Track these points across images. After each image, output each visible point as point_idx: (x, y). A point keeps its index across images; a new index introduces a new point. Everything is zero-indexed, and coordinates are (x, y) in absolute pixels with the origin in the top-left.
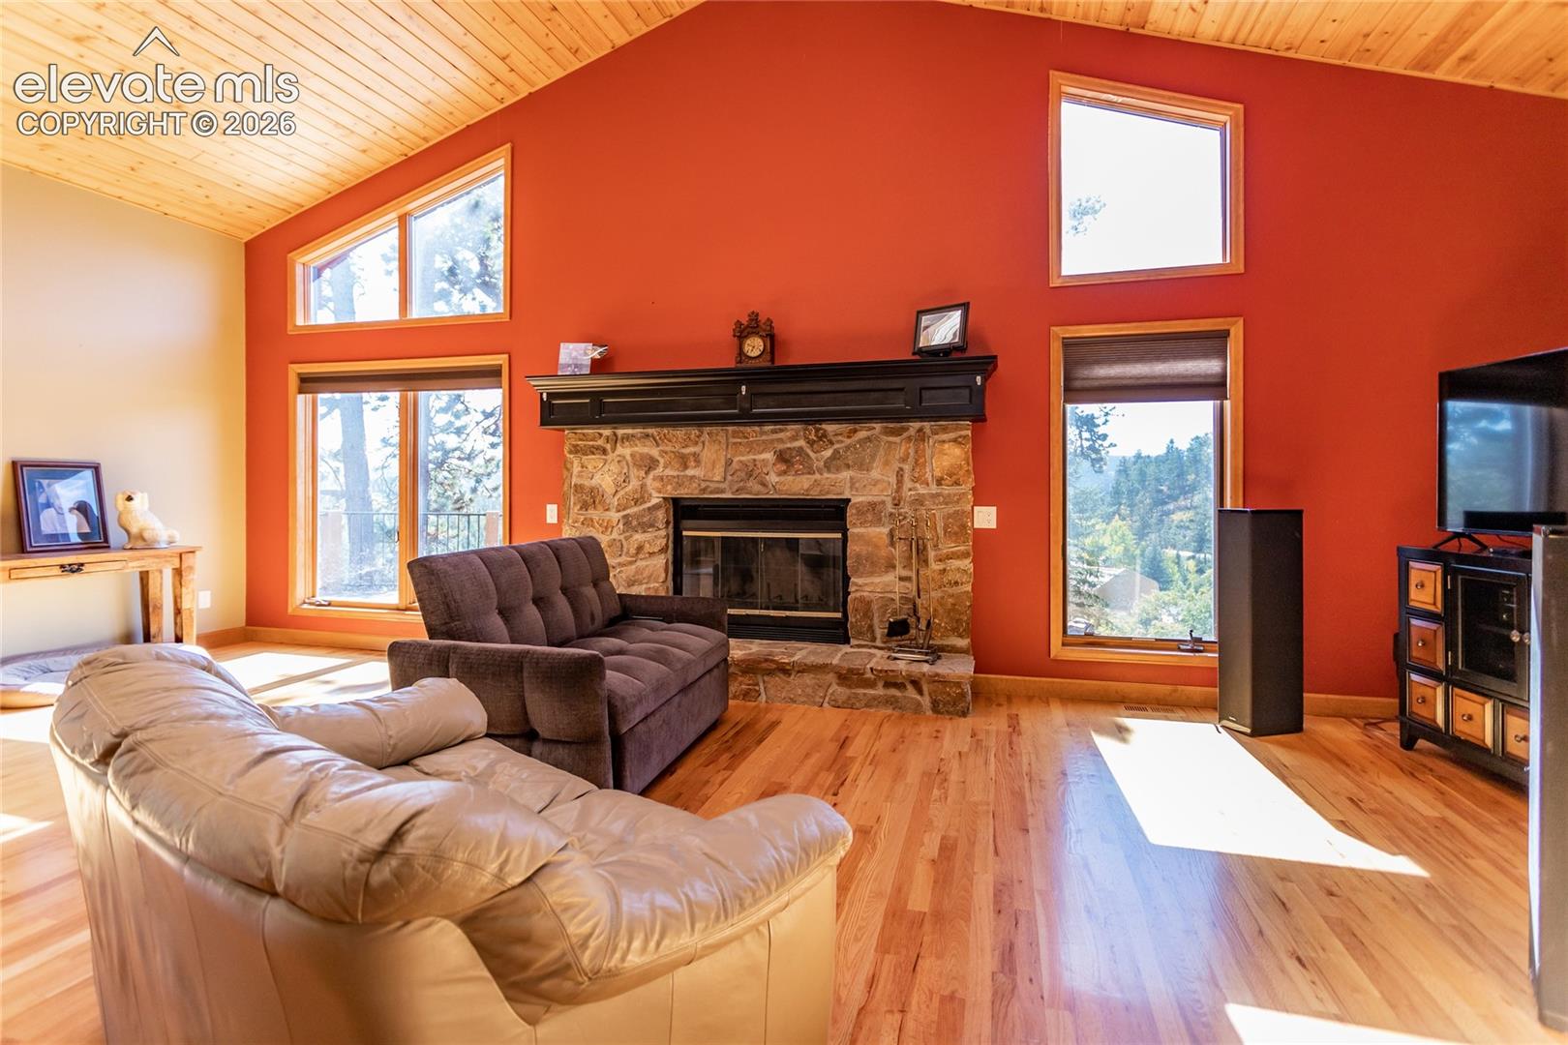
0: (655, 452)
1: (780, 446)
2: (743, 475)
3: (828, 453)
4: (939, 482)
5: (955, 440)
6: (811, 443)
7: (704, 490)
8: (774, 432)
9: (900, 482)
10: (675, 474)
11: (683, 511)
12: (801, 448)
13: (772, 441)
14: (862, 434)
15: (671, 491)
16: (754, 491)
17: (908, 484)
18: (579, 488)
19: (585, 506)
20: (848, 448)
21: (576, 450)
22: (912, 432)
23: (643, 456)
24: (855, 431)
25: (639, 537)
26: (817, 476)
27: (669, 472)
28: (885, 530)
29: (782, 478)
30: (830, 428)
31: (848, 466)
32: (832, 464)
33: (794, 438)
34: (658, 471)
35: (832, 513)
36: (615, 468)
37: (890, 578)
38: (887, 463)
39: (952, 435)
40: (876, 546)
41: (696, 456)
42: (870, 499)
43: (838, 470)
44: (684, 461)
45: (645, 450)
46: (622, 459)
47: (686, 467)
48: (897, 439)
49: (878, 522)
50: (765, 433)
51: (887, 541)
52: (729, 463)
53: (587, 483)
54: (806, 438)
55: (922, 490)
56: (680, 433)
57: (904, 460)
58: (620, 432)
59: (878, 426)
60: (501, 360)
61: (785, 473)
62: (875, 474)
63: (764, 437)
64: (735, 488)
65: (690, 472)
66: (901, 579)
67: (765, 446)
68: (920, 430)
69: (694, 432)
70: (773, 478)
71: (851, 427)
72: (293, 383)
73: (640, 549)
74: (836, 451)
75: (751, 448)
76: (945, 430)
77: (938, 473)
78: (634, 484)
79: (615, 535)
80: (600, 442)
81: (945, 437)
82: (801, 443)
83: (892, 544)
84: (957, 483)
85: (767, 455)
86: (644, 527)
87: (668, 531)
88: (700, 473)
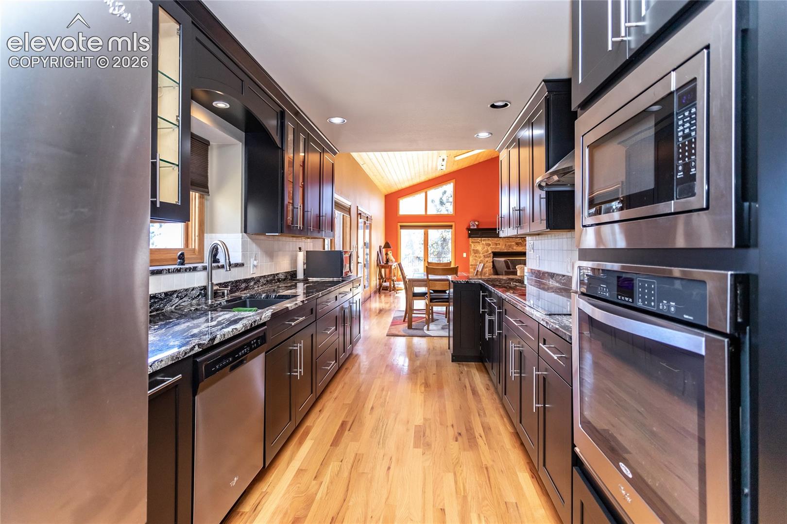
0: (490, 243)
1: (516, 242)
2: (508, 247)
3: (525, 243)
6: (522, 241)
7: (501, 250)
11: (496, 254)
12: (520, 242)
15: (494, 250)
16: (511, 250)
18: (473, 250)
19: (475, 253)
21: (473, 242)
23: (488, 243)
25: (487, 259)
26: (523, 247)
27: (493, 246)
33: (519, 240)
34: (491, 246)
35: (525, 254)
36: (482, 246)
41: (499, 244)
44: (496, 244)
46: (483, 244)
52: (506, 245)
53: (475, 249)
56: (496, 239)
58: (483, 239)
60: (453, 224)
61: (517, 247)
63: (513, 240)
64: (507, 249)
65: (498, 246)
67: (513, 242)
70: (515, 248)
72: (399, 227)
73: (487, 261)
75: (511, 242)
78: (486, 249)
79: (482, 259)
80: (478, 241)
82: (521, 241)
85: (514, 243)
86: (488, 257)
87: (493, 258)
88: (500, 247)
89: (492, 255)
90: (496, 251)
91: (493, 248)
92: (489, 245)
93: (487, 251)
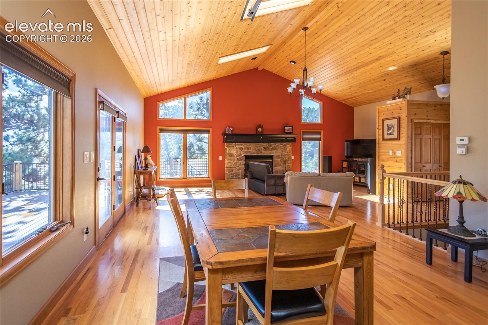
0: (243, 147)
1: (264, 146)
2: (258, 151)
3: (271, 147)
4: (288, 152)
5: (290, 146)
6: (269, 146)
7: (251, 154)
8: (263, 144)
9: (282, 152)
10: (246, 151)
11: (247, 157)
12: (267, 147)
13: (263, 146)
14: (277, 145)
15: (246, 154)
16: (260, 154)
17: (283, 152)
18: (229, 153)
19: (230, 157)
20: (275, 147)
21: (228, 147)
22: (284, 145)
23: (241, 148)
24: (276, 144)
25: (240, 162)
26: (270, 151)
27: (245, 150)
28: (280, 160)
29: (265, 152)
30: (272, 144)
31: (274, 150)
32: (272, 149)
33: (266, 145)
34: (244, 150)
35: (271, 157)
36: (235, 150)
37: (280, 167)
38: (280, 149)
39: (289, 145)
40: (279, 162)
41: (250, 148)
42: (278, 155)
43: (273, 150)
44: (248, 149)
45: (241, 147)
46: (237, 148)
47: (248, 150)
48: (282, 146)
49: (279, 158)
50: (262, 144)
51: (280, 161)
52: (256, 149)
53: (230, 152)
54: (269, 145)
55: (285, 153)
56: (248, 144)
57: (283, 149)
58: (237, 143)
59: (279, 144)
60: (210, 129)
61: (265, 151)
62: (279, 151)
63: (262, 145)
64: (257, 153)
65: (249, 151)
66: (282, 167)
67: (262, 146)
68: (285, 144)
69: (250, 144)
70: (263, 152)
71: (275, 143)
72: (158, 131)
73: (240, 164)
74: (273, 147)
75: (259, 147)
76: (288, 144)
77: (287, 151)
78: (239, 152)
79: (235, 162)
80: (233, 145)
81: (288, 145)
82: (268, 146)
83: (281, 162)
84: (290, 152)
85: (262, 148)
86: (241, 160)
87: (245, 161)
88: (251, 151)
89: (244, 158)
90: (248, 154)
91: (245, 152)
92: (242, 149)
93: (240, 155)
